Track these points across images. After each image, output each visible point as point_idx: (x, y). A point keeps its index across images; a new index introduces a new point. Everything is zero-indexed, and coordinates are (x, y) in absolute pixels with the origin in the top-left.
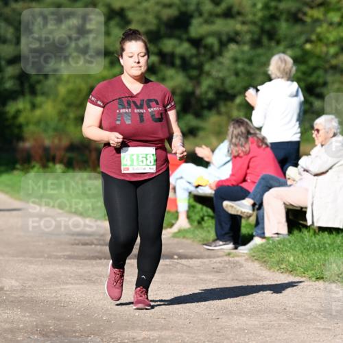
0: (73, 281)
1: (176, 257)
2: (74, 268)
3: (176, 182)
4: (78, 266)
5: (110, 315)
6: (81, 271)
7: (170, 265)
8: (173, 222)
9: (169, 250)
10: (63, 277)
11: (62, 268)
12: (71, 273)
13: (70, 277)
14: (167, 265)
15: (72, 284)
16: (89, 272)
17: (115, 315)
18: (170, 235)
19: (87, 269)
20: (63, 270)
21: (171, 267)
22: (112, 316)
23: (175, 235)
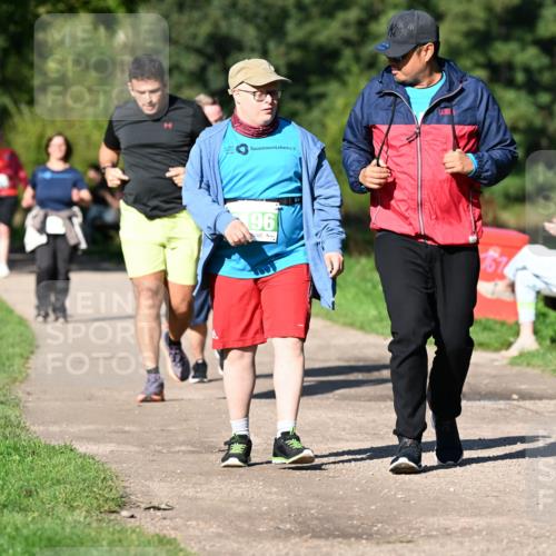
0: (348, 437)
1: (515, 396)
2: (350, 416)
3: (515, 276)
4: (356, 411)
5: (409, 490)
6: (361, 420)
7: (505, 410)
8: (512, 339)
9: (504, 385)
10: (332, 429)
11: (331, 416)
12: (346, 422)
13: (344, 430)
14: (500, 409)
15: (348, 441)
16: (374, 421)
17: (417, 491)
18: (505, 362)
19: (371, 416)
20: (331, 419)
21: (508, 414)
22: (411, 493)
23: (514, 362)
